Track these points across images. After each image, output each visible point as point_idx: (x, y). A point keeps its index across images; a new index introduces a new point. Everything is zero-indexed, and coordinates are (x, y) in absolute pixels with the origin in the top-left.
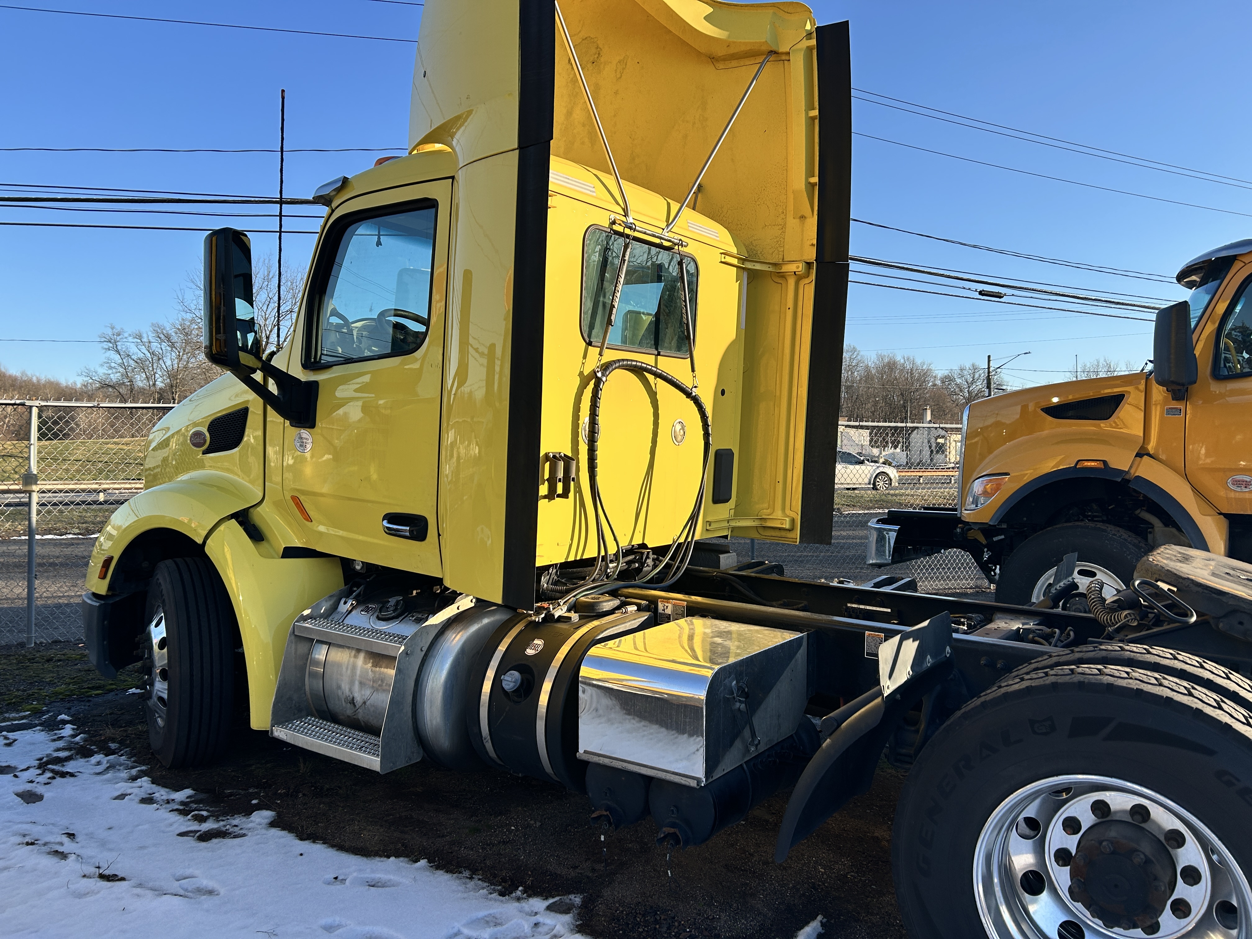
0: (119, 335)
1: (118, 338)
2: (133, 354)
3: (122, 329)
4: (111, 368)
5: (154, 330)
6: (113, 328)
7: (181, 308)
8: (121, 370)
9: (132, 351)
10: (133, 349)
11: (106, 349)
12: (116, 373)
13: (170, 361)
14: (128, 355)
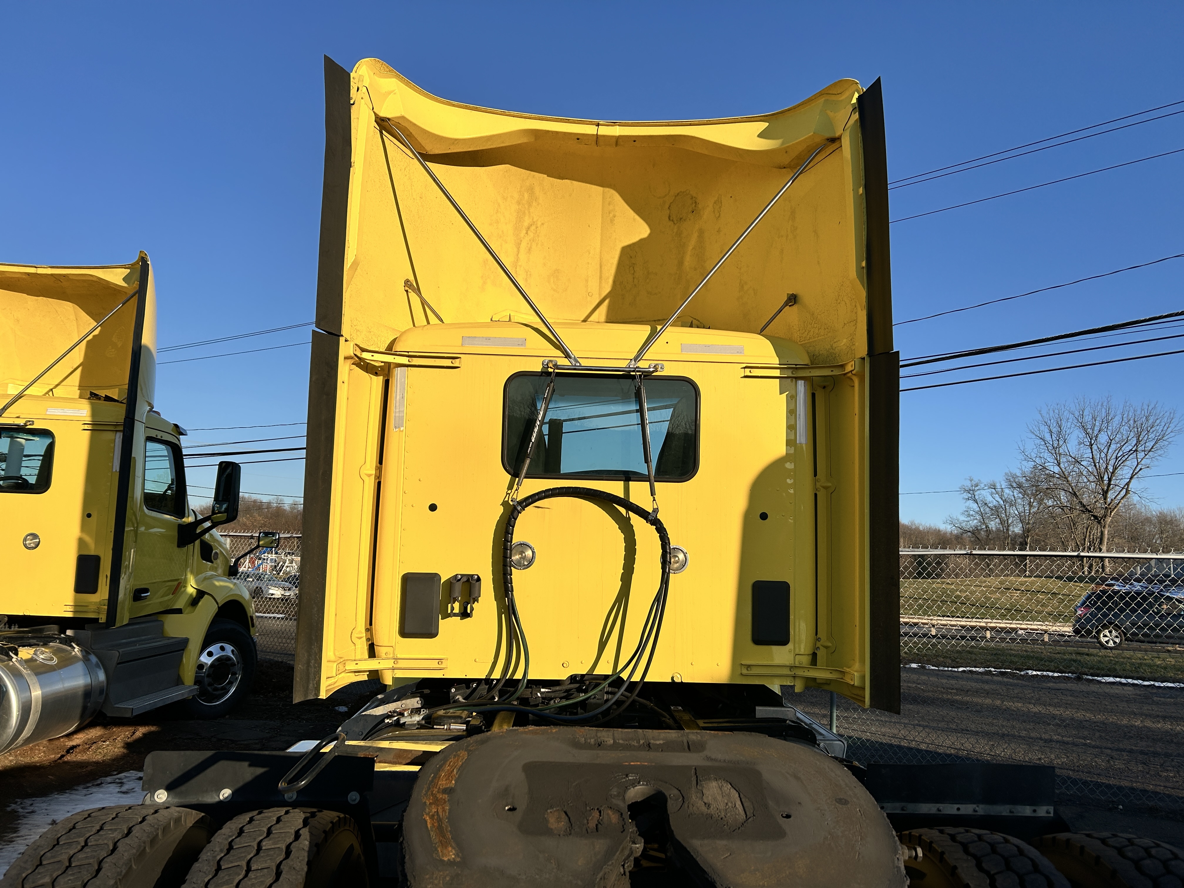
0: (977, 486)
1: (976, 488)
2: (990, 503)
3: (979, 480)
4: (969, 515)
5: (1007, 479)
6: (971, 481)
7: (1023, 458)
8: (978, 517)
9: (988, 500)
10: (989, 499)
11: (966, 499)
12: (974, 519)
13: (1021, 506)
14: (986, 504)
